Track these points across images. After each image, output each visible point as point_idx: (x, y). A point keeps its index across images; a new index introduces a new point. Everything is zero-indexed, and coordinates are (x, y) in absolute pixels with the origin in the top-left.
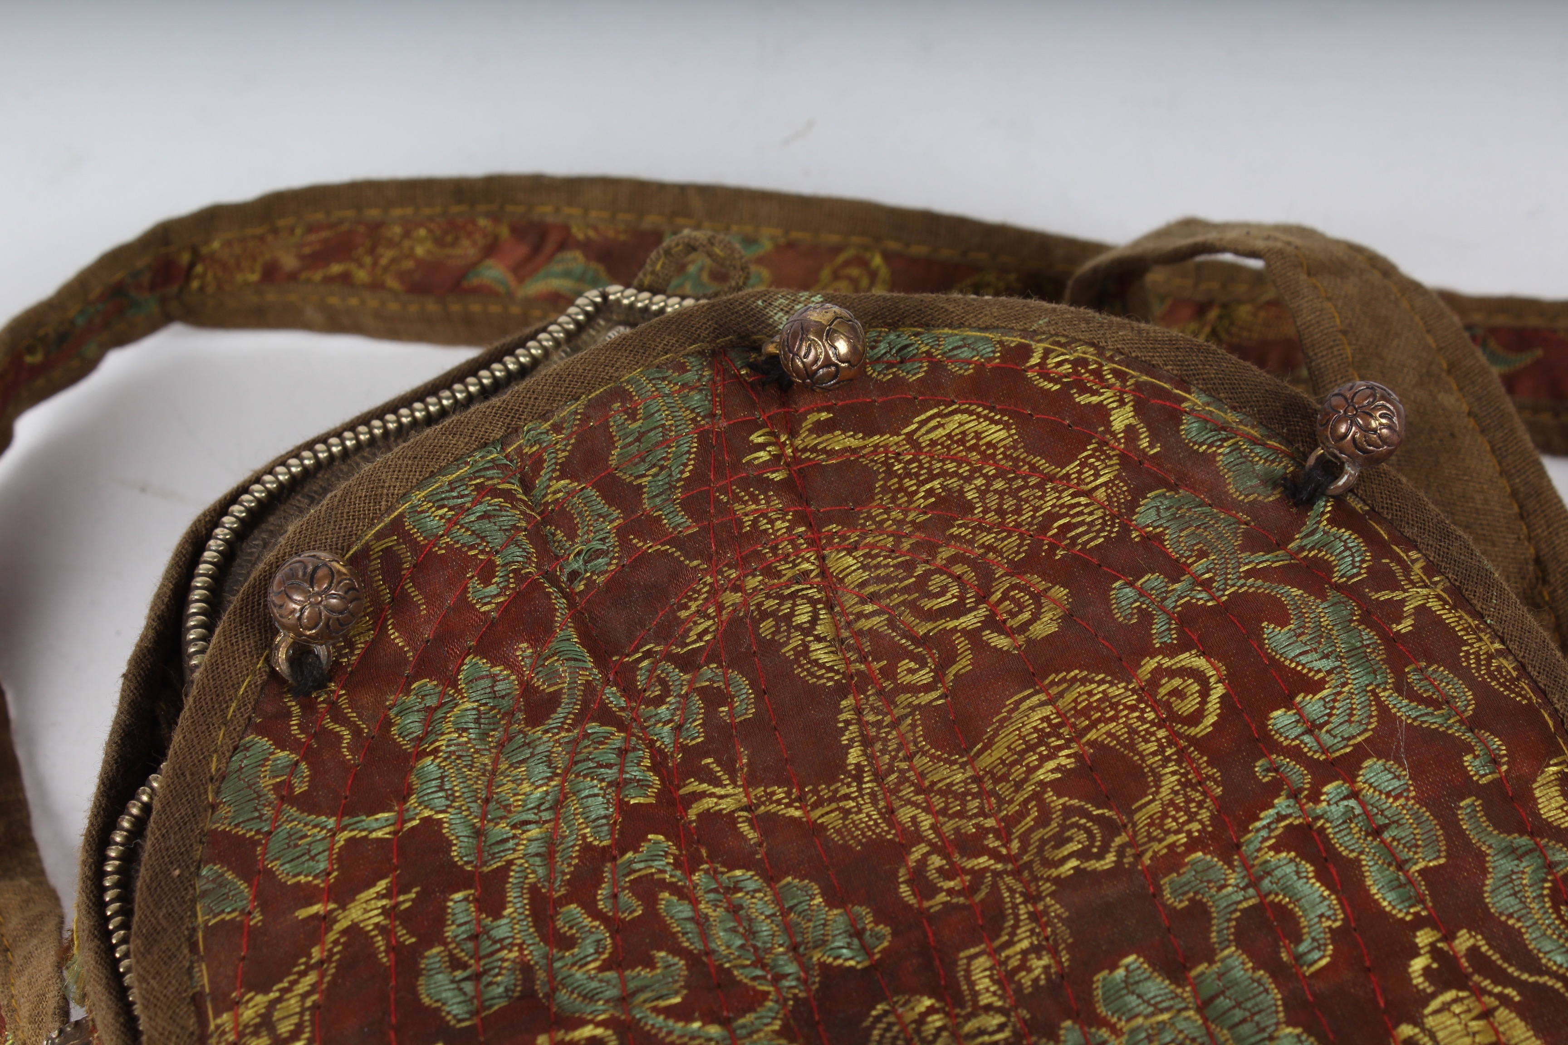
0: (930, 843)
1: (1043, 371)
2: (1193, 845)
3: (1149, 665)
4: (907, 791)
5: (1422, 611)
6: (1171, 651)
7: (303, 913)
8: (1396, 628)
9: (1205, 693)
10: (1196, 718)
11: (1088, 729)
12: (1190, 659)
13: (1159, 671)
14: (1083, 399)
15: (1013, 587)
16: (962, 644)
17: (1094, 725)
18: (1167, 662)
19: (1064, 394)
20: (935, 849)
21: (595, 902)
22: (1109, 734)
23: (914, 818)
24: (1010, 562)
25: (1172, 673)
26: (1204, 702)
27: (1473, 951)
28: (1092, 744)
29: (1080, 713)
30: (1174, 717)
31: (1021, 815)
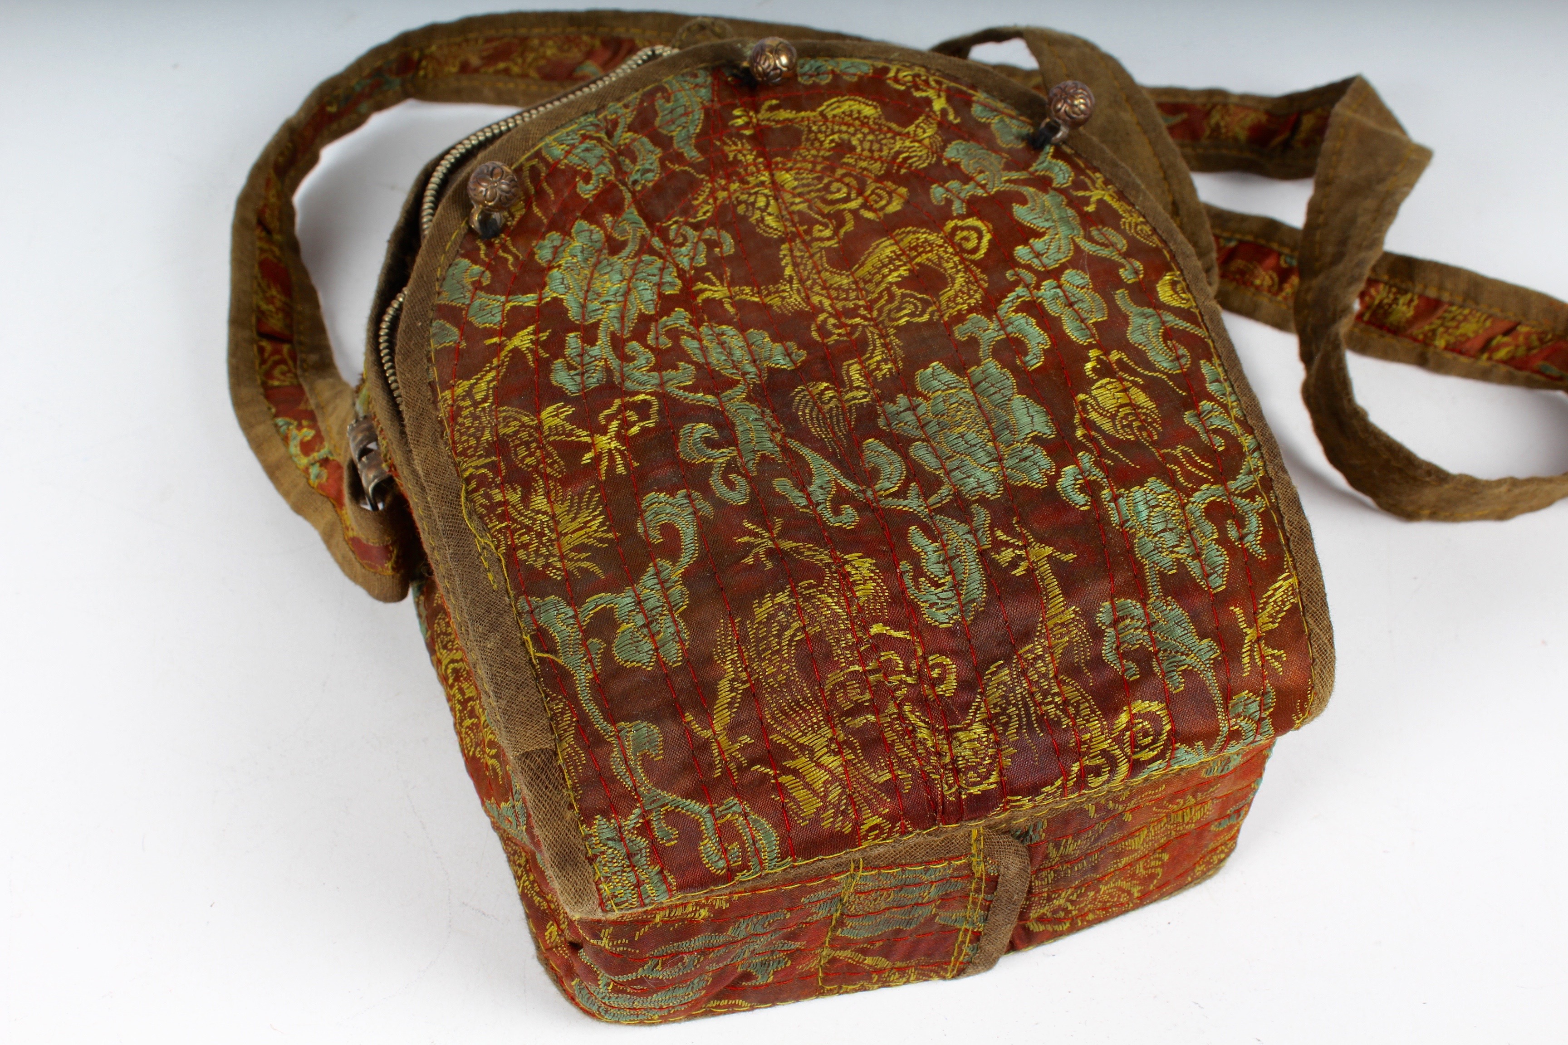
0: (828, 312)
1: (896, 80)
2: (971, 310)
3: (951, 224)
4: (817, 289)
5: (1101, 202)
6: (962, 217)
7: (489, 342)
8: (1086, 209)
9: (980, 238)
10: (975, 250)
11: (916, 257)
12: (972, 221)
13: (955, 229)
14: (918, 94)
15: (877, 188)
16: (848, 216)
17: (919, 254)
18: (960, 223)
19: (907, 92)
20: (831, 315)
21: (646, 341)
22: (928, 259)
23: (820, 302)
24: (876, 176)
25: (962, 229)
26: (979, 242)
27: (1120, 361)
28: (918, 264)
29: (911, 249)
30: (964, 250)
31: (880, 297)
